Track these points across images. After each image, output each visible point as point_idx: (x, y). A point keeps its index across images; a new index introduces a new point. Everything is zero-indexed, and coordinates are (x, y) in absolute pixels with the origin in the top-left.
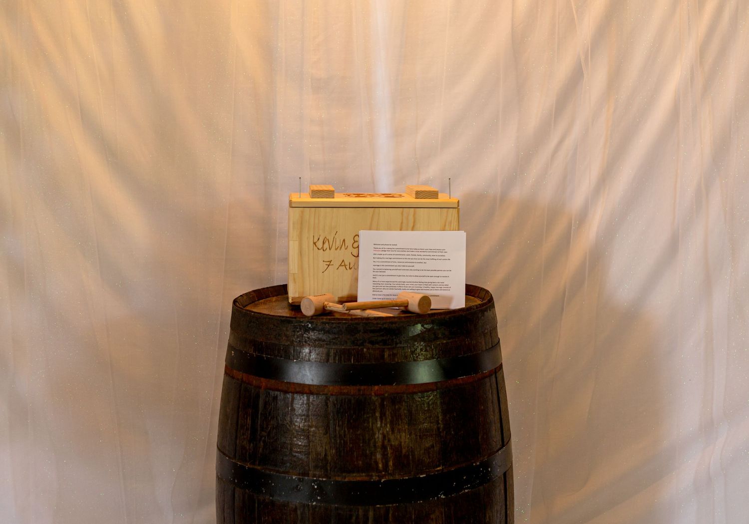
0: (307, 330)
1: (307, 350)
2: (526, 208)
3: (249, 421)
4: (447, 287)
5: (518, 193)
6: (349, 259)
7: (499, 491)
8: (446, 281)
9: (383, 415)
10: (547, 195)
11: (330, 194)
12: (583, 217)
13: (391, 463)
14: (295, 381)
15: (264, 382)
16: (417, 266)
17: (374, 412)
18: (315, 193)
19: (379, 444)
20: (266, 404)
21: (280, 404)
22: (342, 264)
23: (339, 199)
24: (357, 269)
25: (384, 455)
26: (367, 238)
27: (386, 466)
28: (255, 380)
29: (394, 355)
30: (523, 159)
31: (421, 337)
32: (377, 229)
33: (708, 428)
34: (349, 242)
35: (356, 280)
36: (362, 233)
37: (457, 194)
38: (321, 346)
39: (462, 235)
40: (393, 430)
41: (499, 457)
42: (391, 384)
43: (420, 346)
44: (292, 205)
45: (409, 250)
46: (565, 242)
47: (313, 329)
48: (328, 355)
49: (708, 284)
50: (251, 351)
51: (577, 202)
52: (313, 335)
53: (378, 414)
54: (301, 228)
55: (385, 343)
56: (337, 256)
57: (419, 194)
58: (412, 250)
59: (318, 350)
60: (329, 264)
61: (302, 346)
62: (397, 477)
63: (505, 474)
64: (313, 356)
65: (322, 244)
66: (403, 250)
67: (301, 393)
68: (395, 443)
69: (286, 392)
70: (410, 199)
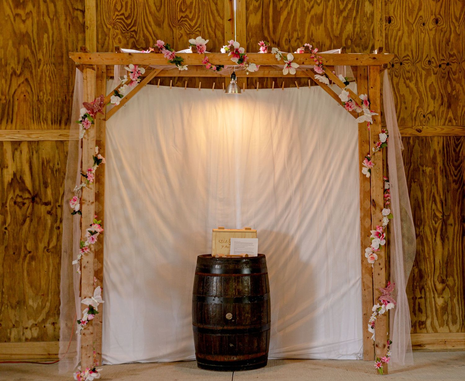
0: (217, 261)
1: (217, 266)
2: (278, 234)
3: (202, 285)
4: (253, 253)
5: (276, 230)
6: (228, 245)
7: (265, 305)
8: (253, 251)
9: (235, 281)
10: (284, 230)
11: (223, 228)
12: (293, 238)
13: (237, 293)
14: (214, 273)
15: (206, 274)
16: (245, 247)
17: (233, 280)
18: (220, 228)
19: (234, 288)
20: (206, 280)
21: (210, 279)
22: (226, 247)
23: (225, 230)
24: (230, 248)
25: (235, 291)
26: (233, 240)
27: (236, 294)
28: (203, 274)
29: (238, 267)
30: (277, 221)
31: (245, 263)
32: (235, 238)
33: (327, 296)
34: (228, 241)
35: (230, 251)
36: (231, 239)
37: (259, 230)
38: (220, 265)
39: (257, 239)
40: (237, 285)
41: (265, 295)
42: (237, 274)
43: (244, 265)
44: (213, 231)
45: (243, 243)
46: (288, 245)
47: (218, 260)
48: (222, 266)
49: (327, 256)
50: (203, 267)
51: (292, 232)
52: (218, 262)
53: (234, 281)
54: (216, 237)
55: (236, 264)
56: (225, 244)
57: (246, 229)
58: (244, 243)
59: (220, 266)
60: (223, 246)
61: (215, 264)
62: (238, 297)
63: (267, 300)
64: (218, 267)
65: (221, 241)
66: (242, 243)
67: (215, 276)
68: (238, 288)
69: (211, 276)
70: (244, 230)
